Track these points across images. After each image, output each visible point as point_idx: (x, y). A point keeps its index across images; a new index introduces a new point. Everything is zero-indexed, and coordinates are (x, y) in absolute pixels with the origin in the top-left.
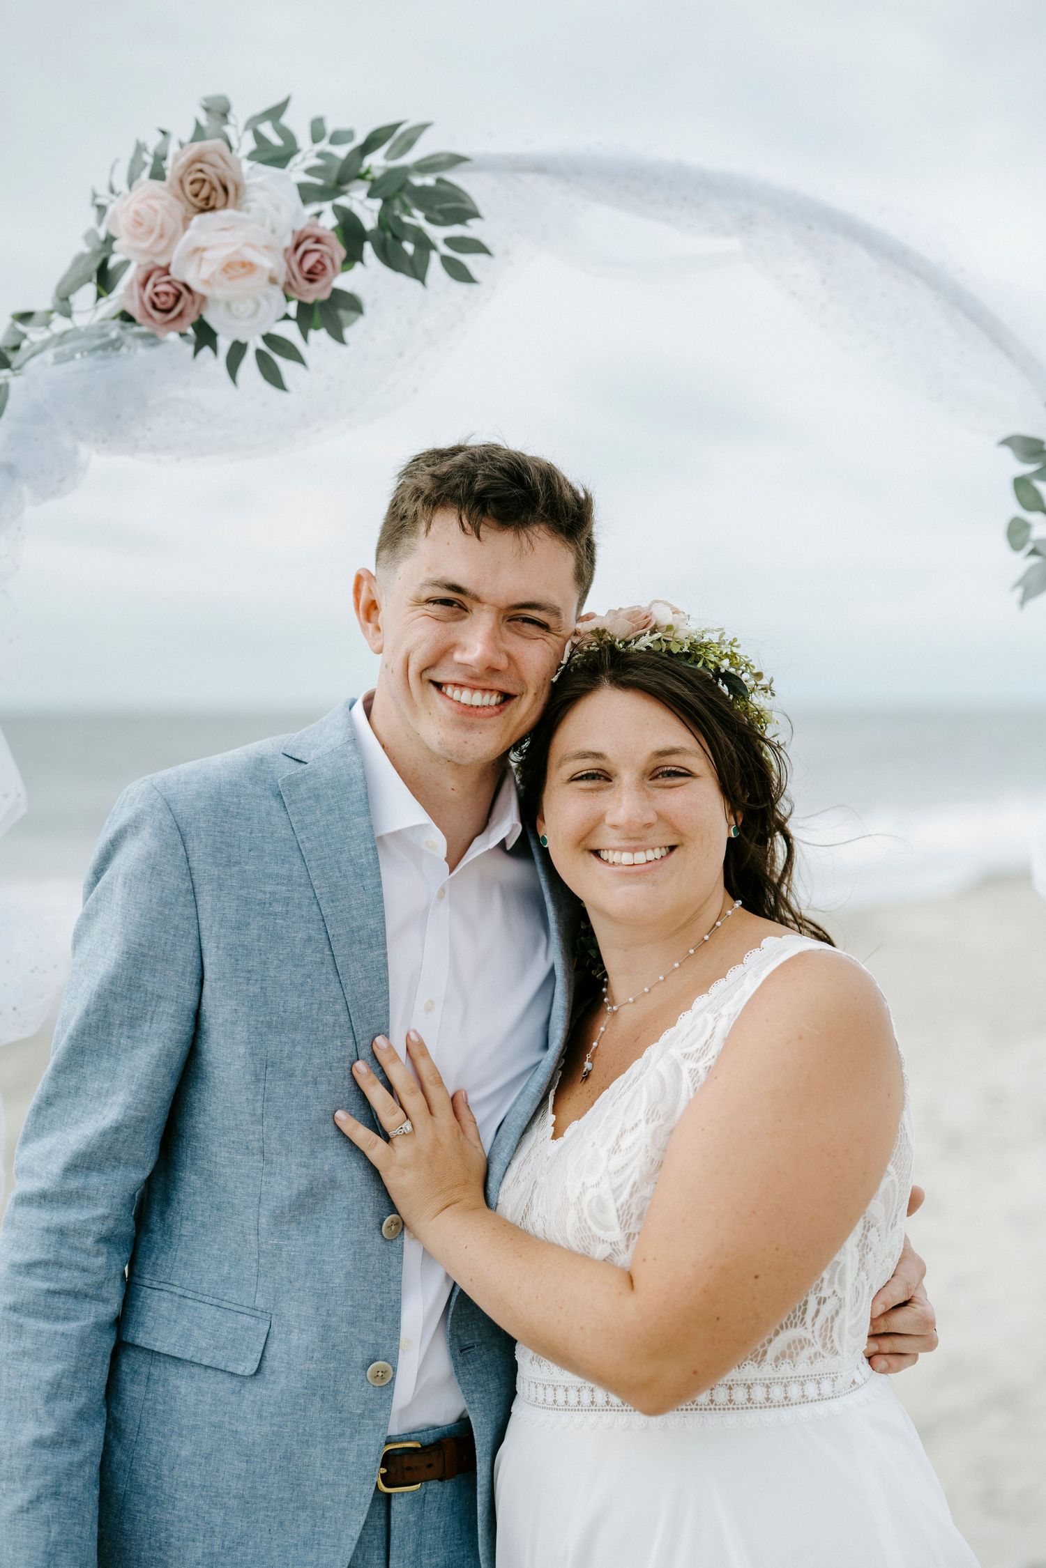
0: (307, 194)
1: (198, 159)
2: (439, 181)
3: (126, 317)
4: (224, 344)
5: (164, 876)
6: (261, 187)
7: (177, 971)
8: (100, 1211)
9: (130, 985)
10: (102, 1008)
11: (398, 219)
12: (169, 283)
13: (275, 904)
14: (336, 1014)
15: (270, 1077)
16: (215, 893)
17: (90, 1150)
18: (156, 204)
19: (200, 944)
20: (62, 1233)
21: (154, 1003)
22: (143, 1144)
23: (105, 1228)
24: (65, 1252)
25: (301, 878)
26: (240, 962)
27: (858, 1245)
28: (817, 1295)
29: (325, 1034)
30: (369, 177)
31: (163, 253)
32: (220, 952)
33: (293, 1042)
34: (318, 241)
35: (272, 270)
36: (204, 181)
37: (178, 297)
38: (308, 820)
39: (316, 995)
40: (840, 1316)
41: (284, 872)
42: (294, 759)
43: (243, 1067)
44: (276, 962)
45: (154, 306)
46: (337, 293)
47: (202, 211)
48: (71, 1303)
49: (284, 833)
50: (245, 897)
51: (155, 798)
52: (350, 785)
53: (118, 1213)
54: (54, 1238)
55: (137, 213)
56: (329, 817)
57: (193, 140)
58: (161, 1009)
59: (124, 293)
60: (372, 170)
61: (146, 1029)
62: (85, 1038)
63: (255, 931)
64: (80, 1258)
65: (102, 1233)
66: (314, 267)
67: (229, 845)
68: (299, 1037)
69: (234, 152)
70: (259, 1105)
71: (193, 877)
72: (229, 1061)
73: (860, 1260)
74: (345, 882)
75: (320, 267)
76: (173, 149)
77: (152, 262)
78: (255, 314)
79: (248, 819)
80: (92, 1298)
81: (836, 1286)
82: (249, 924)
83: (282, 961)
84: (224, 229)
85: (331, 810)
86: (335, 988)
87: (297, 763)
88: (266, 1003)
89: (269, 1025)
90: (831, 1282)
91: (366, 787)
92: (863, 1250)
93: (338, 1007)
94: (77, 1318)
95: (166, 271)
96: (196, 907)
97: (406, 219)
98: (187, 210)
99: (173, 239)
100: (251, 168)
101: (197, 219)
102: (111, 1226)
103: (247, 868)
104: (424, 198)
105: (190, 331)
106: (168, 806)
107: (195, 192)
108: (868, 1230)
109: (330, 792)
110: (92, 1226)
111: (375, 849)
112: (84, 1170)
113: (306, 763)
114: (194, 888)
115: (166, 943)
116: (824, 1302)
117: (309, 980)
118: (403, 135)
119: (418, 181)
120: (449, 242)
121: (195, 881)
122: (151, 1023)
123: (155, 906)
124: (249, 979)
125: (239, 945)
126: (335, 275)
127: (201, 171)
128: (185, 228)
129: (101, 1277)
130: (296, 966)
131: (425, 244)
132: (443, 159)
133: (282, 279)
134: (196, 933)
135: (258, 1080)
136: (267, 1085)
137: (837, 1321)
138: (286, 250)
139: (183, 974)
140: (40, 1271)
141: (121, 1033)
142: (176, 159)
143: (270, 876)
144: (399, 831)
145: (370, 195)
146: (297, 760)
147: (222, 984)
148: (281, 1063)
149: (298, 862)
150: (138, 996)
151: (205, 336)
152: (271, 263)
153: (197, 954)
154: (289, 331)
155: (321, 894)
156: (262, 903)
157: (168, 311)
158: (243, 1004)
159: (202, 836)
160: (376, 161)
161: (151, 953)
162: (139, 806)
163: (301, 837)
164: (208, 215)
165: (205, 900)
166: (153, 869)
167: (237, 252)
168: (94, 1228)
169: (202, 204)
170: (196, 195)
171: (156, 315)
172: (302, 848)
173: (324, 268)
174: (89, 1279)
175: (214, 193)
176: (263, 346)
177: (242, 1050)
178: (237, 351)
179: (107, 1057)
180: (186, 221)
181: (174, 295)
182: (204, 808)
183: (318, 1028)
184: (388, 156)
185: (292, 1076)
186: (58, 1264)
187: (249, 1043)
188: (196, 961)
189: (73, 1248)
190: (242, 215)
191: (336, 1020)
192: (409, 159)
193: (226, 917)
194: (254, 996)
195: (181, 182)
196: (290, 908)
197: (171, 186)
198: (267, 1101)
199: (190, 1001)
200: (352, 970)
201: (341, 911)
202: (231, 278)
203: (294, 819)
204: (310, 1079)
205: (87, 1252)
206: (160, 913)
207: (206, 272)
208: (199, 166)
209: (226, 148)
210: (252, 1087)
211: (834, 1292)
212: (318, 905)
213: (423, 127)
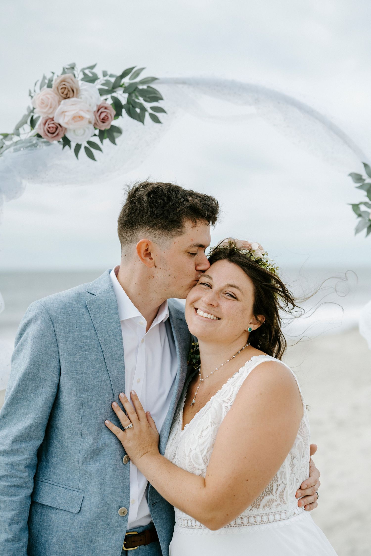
0: (102, 92)
1: (64, 81)
2: (149, 87)
3: (39, 136)
4: (73, 145)
5: (46, 337)
6: (86, 90)
7: (51, 370)
8: (25, 456)
9: (35, 375)
10: (25, 384)
11: (134, 100)
12: (53, 123)
13: (85, 346)
14: (107, 385)
15: (84, 408)
16: (64, 343)
17: (22, 434)
18: (49, 96)
19: (59, 361)
20: (12, 465)
21: (43, 382)
22: (40, 432)
23: (27, 462)
24: (13, 472)
25: (94, 337)
26: (73, 367)
27: (290, 465)
28: (276, 483)
29: (103, 392)
30: (124, 86)
31: (51, 113)
32: (67, 364)
33: (92, 395)
34: (106, 108)
35: (89, 119)
36: (65, 88)
37: (57, 128)
38: (97, 316)
39: (100, 378)
40: (286, 490)
41: (89, 335)
42: (91, 294)
43: (75, 405)
44: (86, 367)
45: (48, 132)
46: (112, 126)
47: (65, 98)
48: (16, 490)
49: (88, 321)
50: (75, 344)
51: (42, 309)
52: (111, 303)
53: (32, 457)
54: (9, 467)
55: (42, 99)
56: (104, 315)
57: (62, 74)
58: (46, 384)
59: (38, 128)
60: (125, 84)
61: (40, 391)
62: (18, 394)
63: (79, 356)
64: (19, 474)
65: (27, 464)
66: (104, 117)
67: (69, 326)
68: (94, 393)
69: (76, 79)
70: (80, 417)
71: (57, 337)
72: (69, 402)
73: (291, 470)
74: (110, 338)
75: (106, 118)
76: (55, 77)
77: (48, 117)
78: (83, 134)
79: (76, 316)
80: (23, 487)
81: (283, 480)
82: (76, 354)
83: (88, 367)
84: (73, 105)
85: (105, 312)
86: (106, 375)
87: (92, 295)
88: (82, 382)
89: (84, 389)
90: (281, 478)
91: (117, 304)
92: (292, 466)
93: (107, 382)
94: (19, 495)
95: (52, 119)
96: (58, 348)
97: (137, 100)
98: (60, 98)
99: (55, 108)
100: (82, 84)
101: (63, 102)
102: (30, 461)
103: (76, 334)
104: (143, 93)
105: (61, 140)
106: (47, 312)
107: (62, 92)
108: (293, 459)
109: (104, 306)
110: (23, 462)
111: (120, 326)
112: (19, 442)
113: (96, 295)
114: (57, 341)
115: (47, 361)
116: (279, 485)
117: (97, 373)
118: (135, 72)
119: (141, 87)
120: (152, 108)
121: (57, 339)
122: (42, 389)
123: (43, 348)
124: (76, 373)
125: (73, 361)
126: (112, 120)
127: (64, 85)
128: (59, 104)
129: (27, 480)
130: (93, 368)
131: (143, 110)
132: (149, 79)
133: (93, 122)
134: (58, 357)
135: (80, 409)
136: (83, 411)
137: (285, 492)
138: (94, 112)
139: (54, 371)
140: (5, 479)
141: (31, 392)
142: (56, 80)
143: (84, 336)
144: (130, 319)
145: (124, 92)
146: (92, 294)
147: (67, 375)
148: (88, 403)
149: (94, 331)
150: (38, 379)
151: (66, 142)
152: (89, 116)
153: (58, 364)
154: (96, 140)
155: (102, 342)
156: (81, 346)
157: (53, 133)
158: (75, 382)
159: (60, 323)
160: (126, 81)
161: (42, 364)
162: (36, 312)
163: (94, 322)
164: (67, 100)
165: (61, 345)
166: (42, 335)
167: (77, 113)
168: (24, 462)
169: (65, 96)
170: (63, 93)
171: (49, 135)
172: (95, 326)
173: (108, 118)
174: (23, 481)
175: (69, 93)
176: (87, 145)
177: (74, 398)
178: (78, 147)
179: (26, 401)
180: (59, 102)
181: (55, 128)
182: (60, 313)
183: (100, 390)
184: (130, 79)
185: (91, 407)
186: (11, 476)
187: (77, 396)
188: (58, 367)
189: (16, 470)
190: (79, 100)
191: (107, 387)
192: (138, 80)
193: (69, 351)
194: (78, 379)
195: (58, 88)
196: (91, 348)
197: (54, 90)
198: (83, 416)
199: (56, 381)
200: (112, 369)
201: (109, 348)
202: (75, 122)
203: (92, 316)
204: (98, 408)
205: (21, 471)
206: (45, 350)
207: (66, 120)
208: (64, 83)
209: (73, 77)
210: (78, 411)
211: (283, 482)
212: (101, 346)
213: (142, 69)
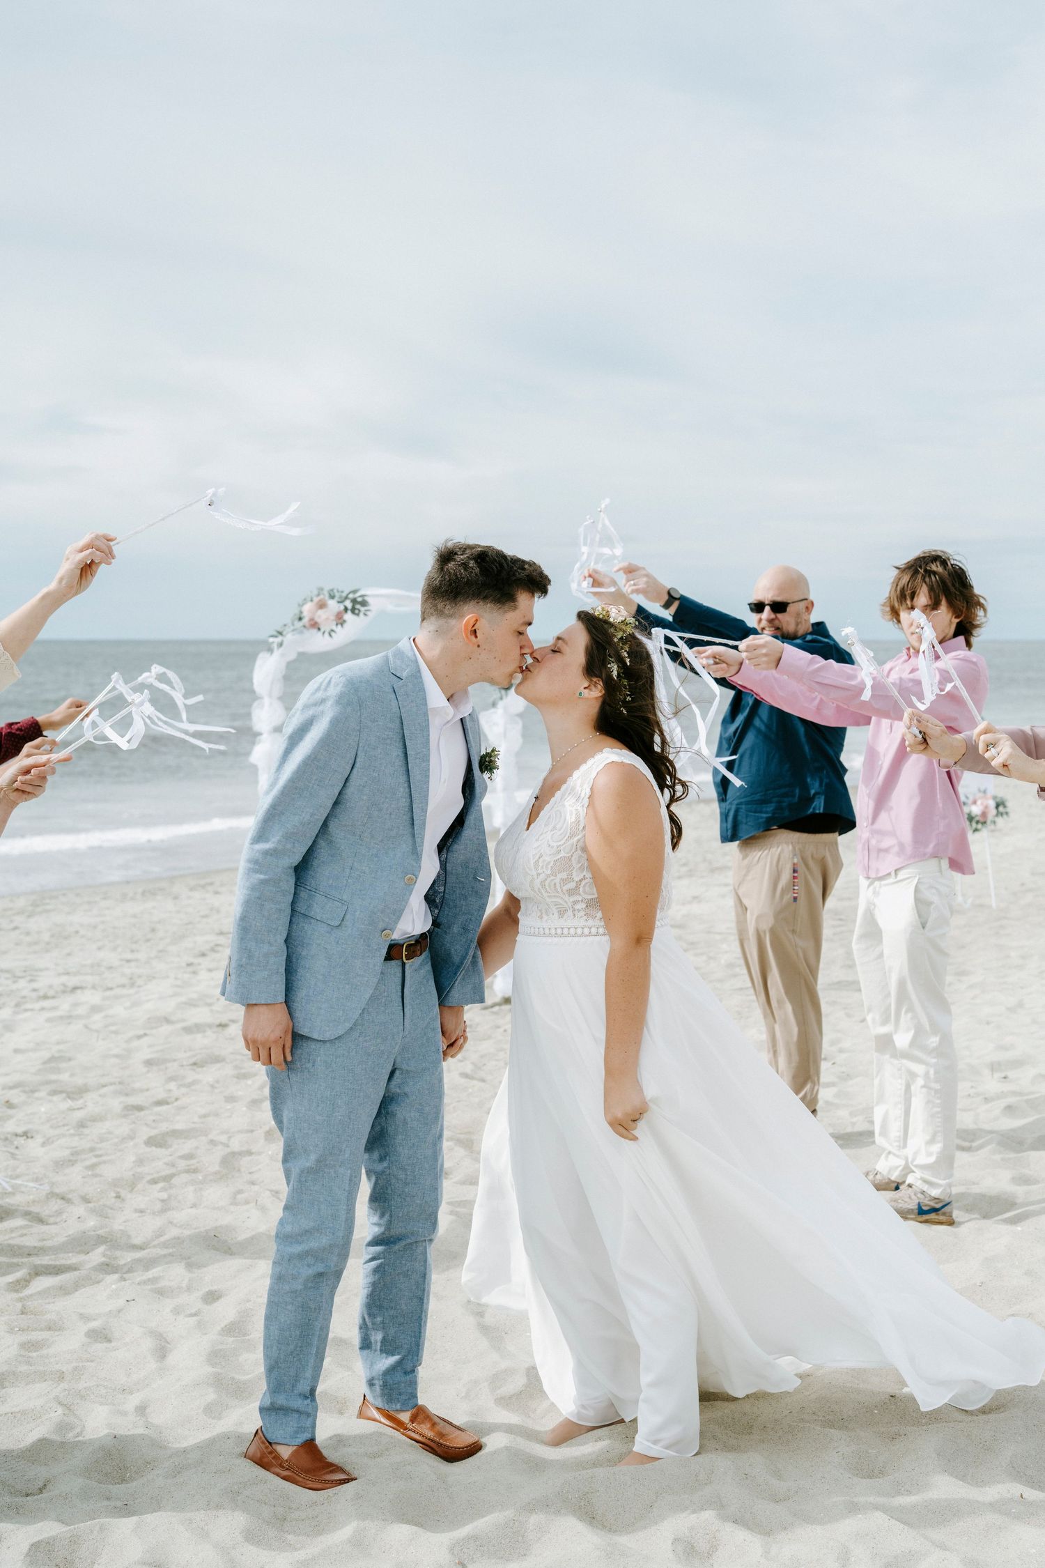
0: (339, 603)
1: (319, 598)
2: (362, 598)
3: (305, 627)
4: (322, 630)
6: (330, 602)
11: (355, 606)
13: (387, 740)
14: (404, 788)
19: (357, 752)
26: (372, 763)
29: (399, 796)
30: (349, 599)
31: (312, 615)
33: (386, 797)
34: (341, 611)
36: (320, 603)
37: (314, 623)
39: (398, 779)
41: (393, 726)
43: (363, 804)
44: (385, 764)
45: (310, 624)
46: (343, 620)
49: (395, 709)
52: (420, 691)
56: (412, 704)
57: (317, 594)
58: (335, 776)
59: (305, 621)
63: (380, 751)
67: (375, 713)
69: (326, 597)
72: (357, 800)
74: (416, 732)
75: (341, 616)
77: (310, 616)
79: (382, 702)
83: (387, 764)
84: (324, 611)
85: (413, 701)
95: (314, 619)
97: (357, 607)
98: (316, 608)
99: (314, 613)
101: (319, 610)
103: (380, 723)
109: (412, 694)
113: (402, 679)
117: (396, 773)
119: (358, 599)
120: (363, 609)
124: (374, 770)
125: (373, 756)
126: (343, 617)
128: (317, 612)
130: (392, 766)
131: (359, 611)
132: (362, 595)
134: (357, 747)
138: (334, 613)
139: (348, 763)
144: (435, 708)
145: (350, 602)
146: (397, 677)
147: (363, 771)
148: (379, 804)
151: (319, 629)
152: (333, 618)
153: (354, 756)
154: (334, 627)
155: (407, 737)
157: (312, 625)
158: (370, 780)
160: (351, 596)
164: (321, 609)
169: (319, 606)
172: (402, 716)
175: (322, 604)
180: (316, 610)
183: (396, 793)
187: (369, 795)
188: (353, 759)
190: (327, 608)
191: (404, 790)
192: (355, 595)
193: (371, 743)
194: (375, 777)
196: (392, 742)
197: (315, 603)
198: (369, 818)
199: (347, 775)
200: (415, 770)
202: (324, 619)
208: (320, 601)
209: (324, 596)
210: (365, 812)
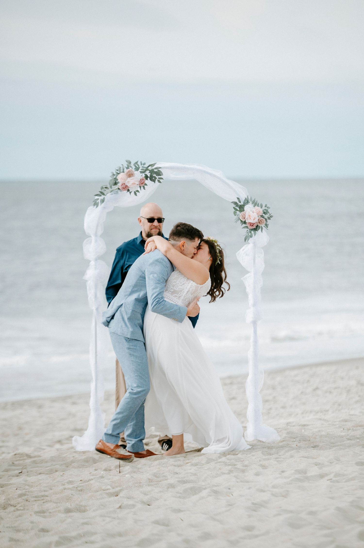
2: (158, 170)
3: (119, 189)
4: (130, 191)
6: (136, 174)
18: (124, 176)
36: (130, 174)
37: (126, 187)
45: (122, 188)
55: (121, 177)
59: (119, 185)
60: (149, 169)
77: (123, 183)
78: (135, 188)
84: (132, 179)
95: (125, 184)
97: (153, 175)
98: (127, 177)
101: (129, 178)
104: (156, 173)
118: (153, 165)
119: (155, 170)
120: (159, 178)
126: (144, 182)
128: (127, 179)
132: (158, 167)
133: (139, 184)
145: (149, 173)
151: (128, 190)
152: (137, 183)
154: (138, 189)
167: (133, 181)
169: (129, 176)
184: (151, 168)
190: (134, 177)
192: (154, 168)
195: (127, 174)
197: (125, 174)
202: (133, 185)
207: (129, 184)
208: (129, 172)
